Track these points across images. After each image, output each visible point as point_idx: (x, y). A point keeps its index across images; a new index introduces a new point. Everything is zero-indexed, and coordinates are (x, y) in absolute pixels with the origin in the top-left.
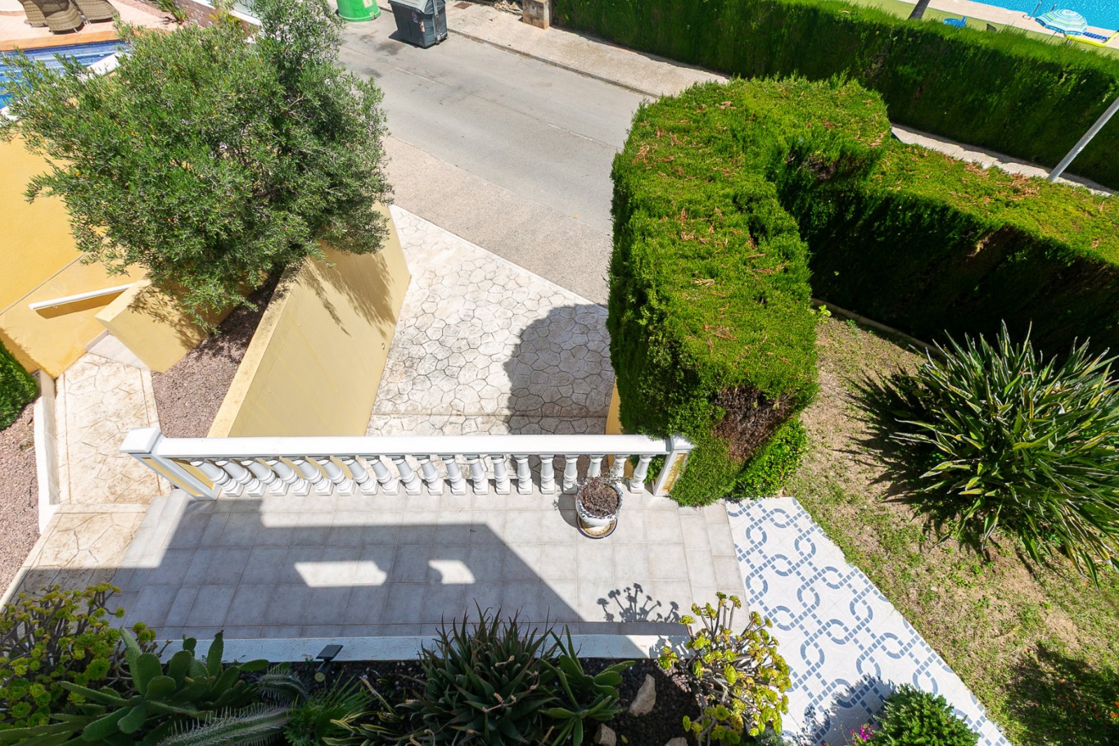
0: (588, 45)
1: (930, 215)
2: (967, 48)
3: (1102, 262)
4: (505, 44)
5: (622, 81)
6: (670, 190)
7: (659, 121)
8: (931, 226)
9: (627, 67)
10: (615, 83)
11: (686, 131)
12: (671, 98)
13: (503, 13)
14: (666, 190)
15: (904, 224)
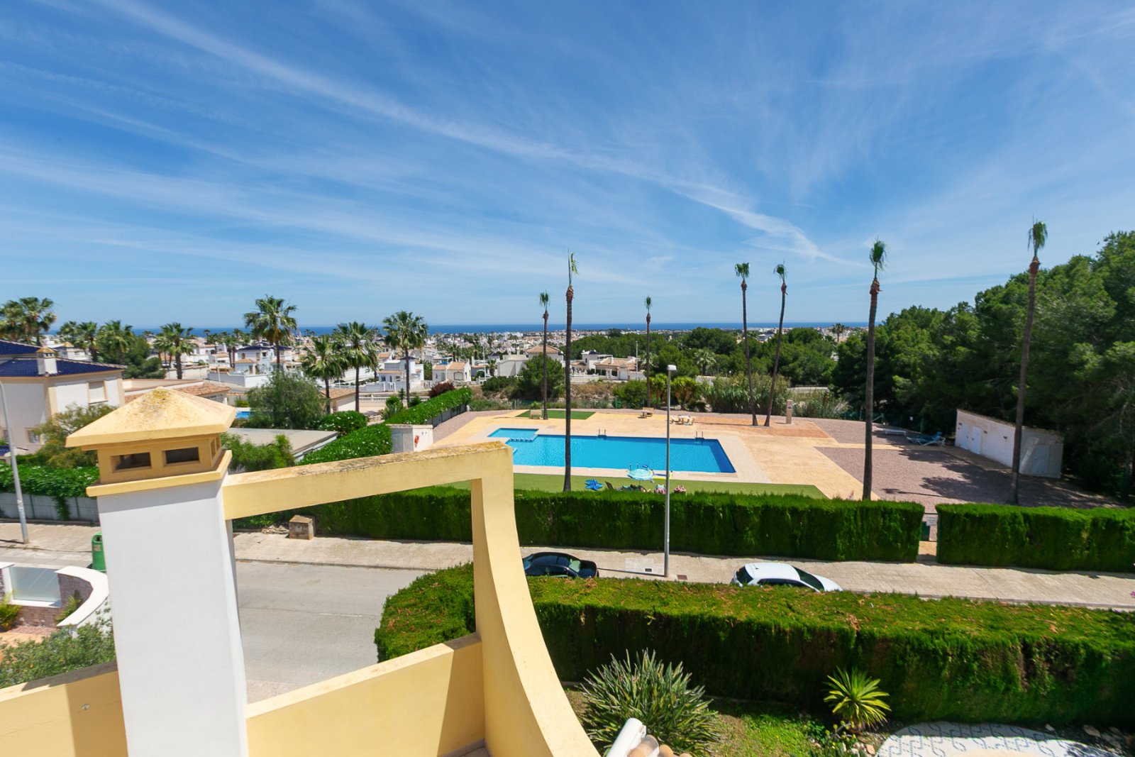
0: (350, 544)
1: (555, 610)
2: (590, 502)
3: (627, 610)
4: (274, 558)
5: (381, 563)
6: (408, 639)
7: (399, 604)
8: (558, 616)
9: (384, 553)
10: (376, 567)
11: (415, 605)
12: (404, 590)
13: (271, 535)
14: (406, 640)
15: (547, 619)
